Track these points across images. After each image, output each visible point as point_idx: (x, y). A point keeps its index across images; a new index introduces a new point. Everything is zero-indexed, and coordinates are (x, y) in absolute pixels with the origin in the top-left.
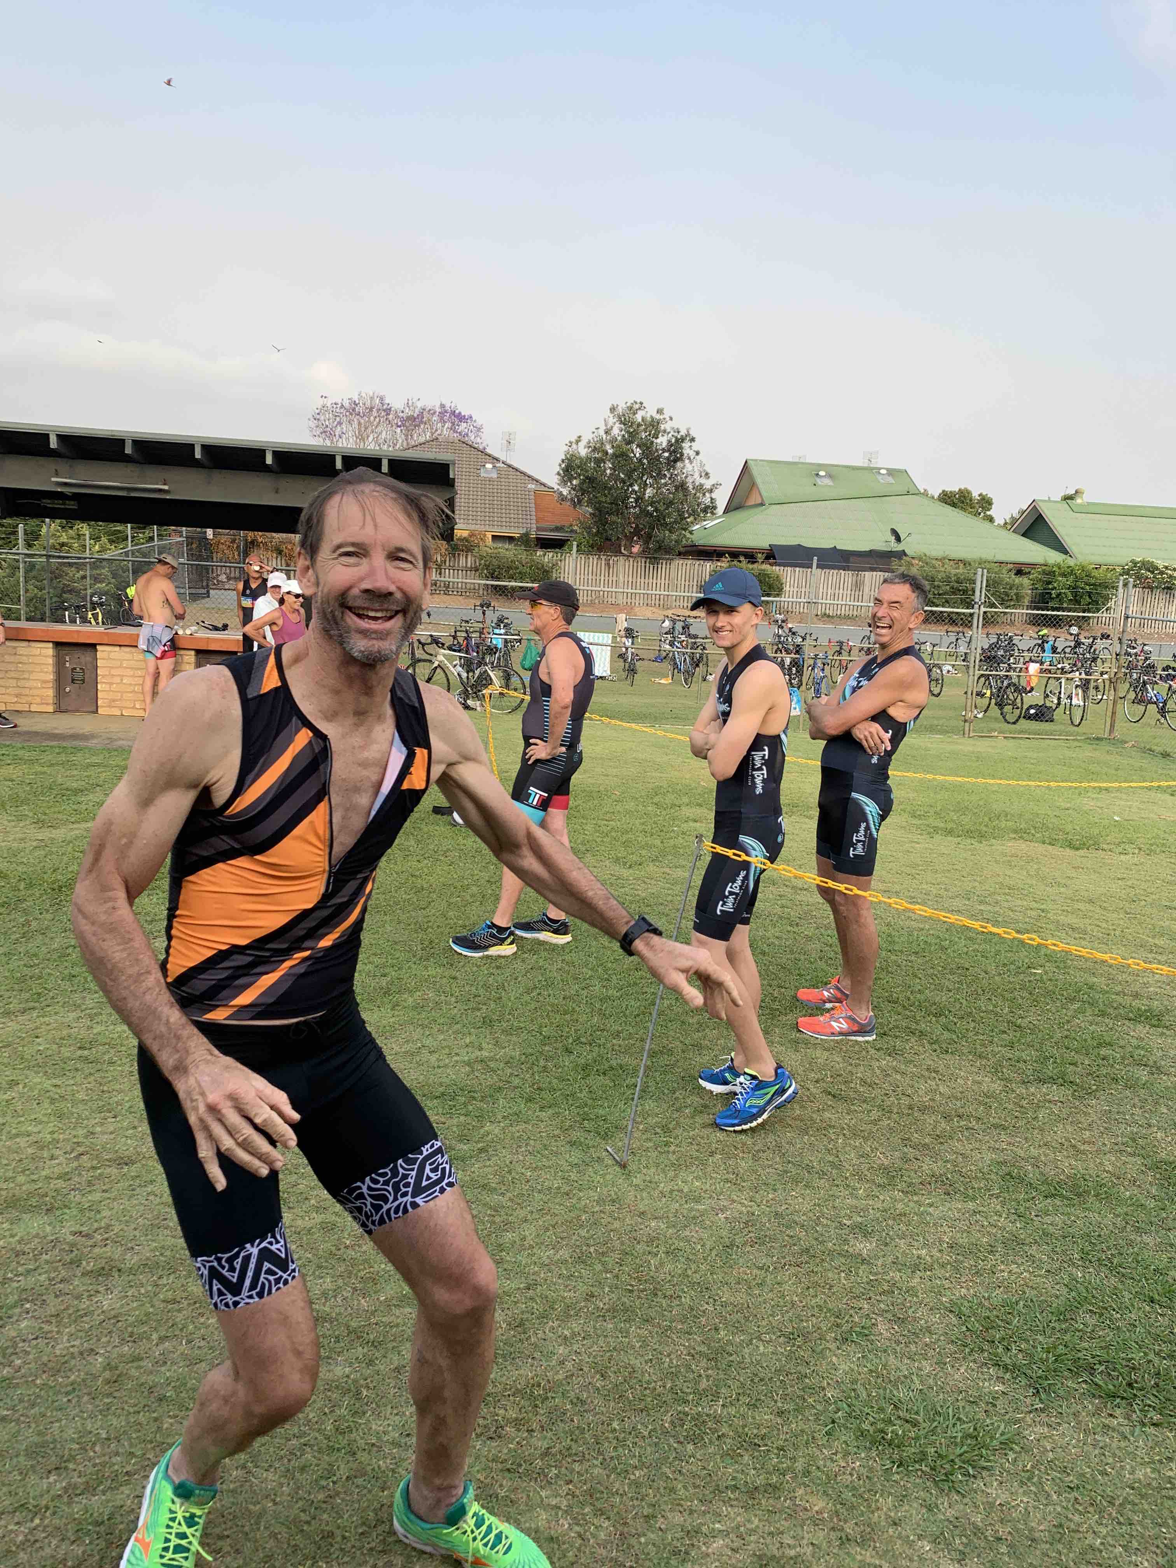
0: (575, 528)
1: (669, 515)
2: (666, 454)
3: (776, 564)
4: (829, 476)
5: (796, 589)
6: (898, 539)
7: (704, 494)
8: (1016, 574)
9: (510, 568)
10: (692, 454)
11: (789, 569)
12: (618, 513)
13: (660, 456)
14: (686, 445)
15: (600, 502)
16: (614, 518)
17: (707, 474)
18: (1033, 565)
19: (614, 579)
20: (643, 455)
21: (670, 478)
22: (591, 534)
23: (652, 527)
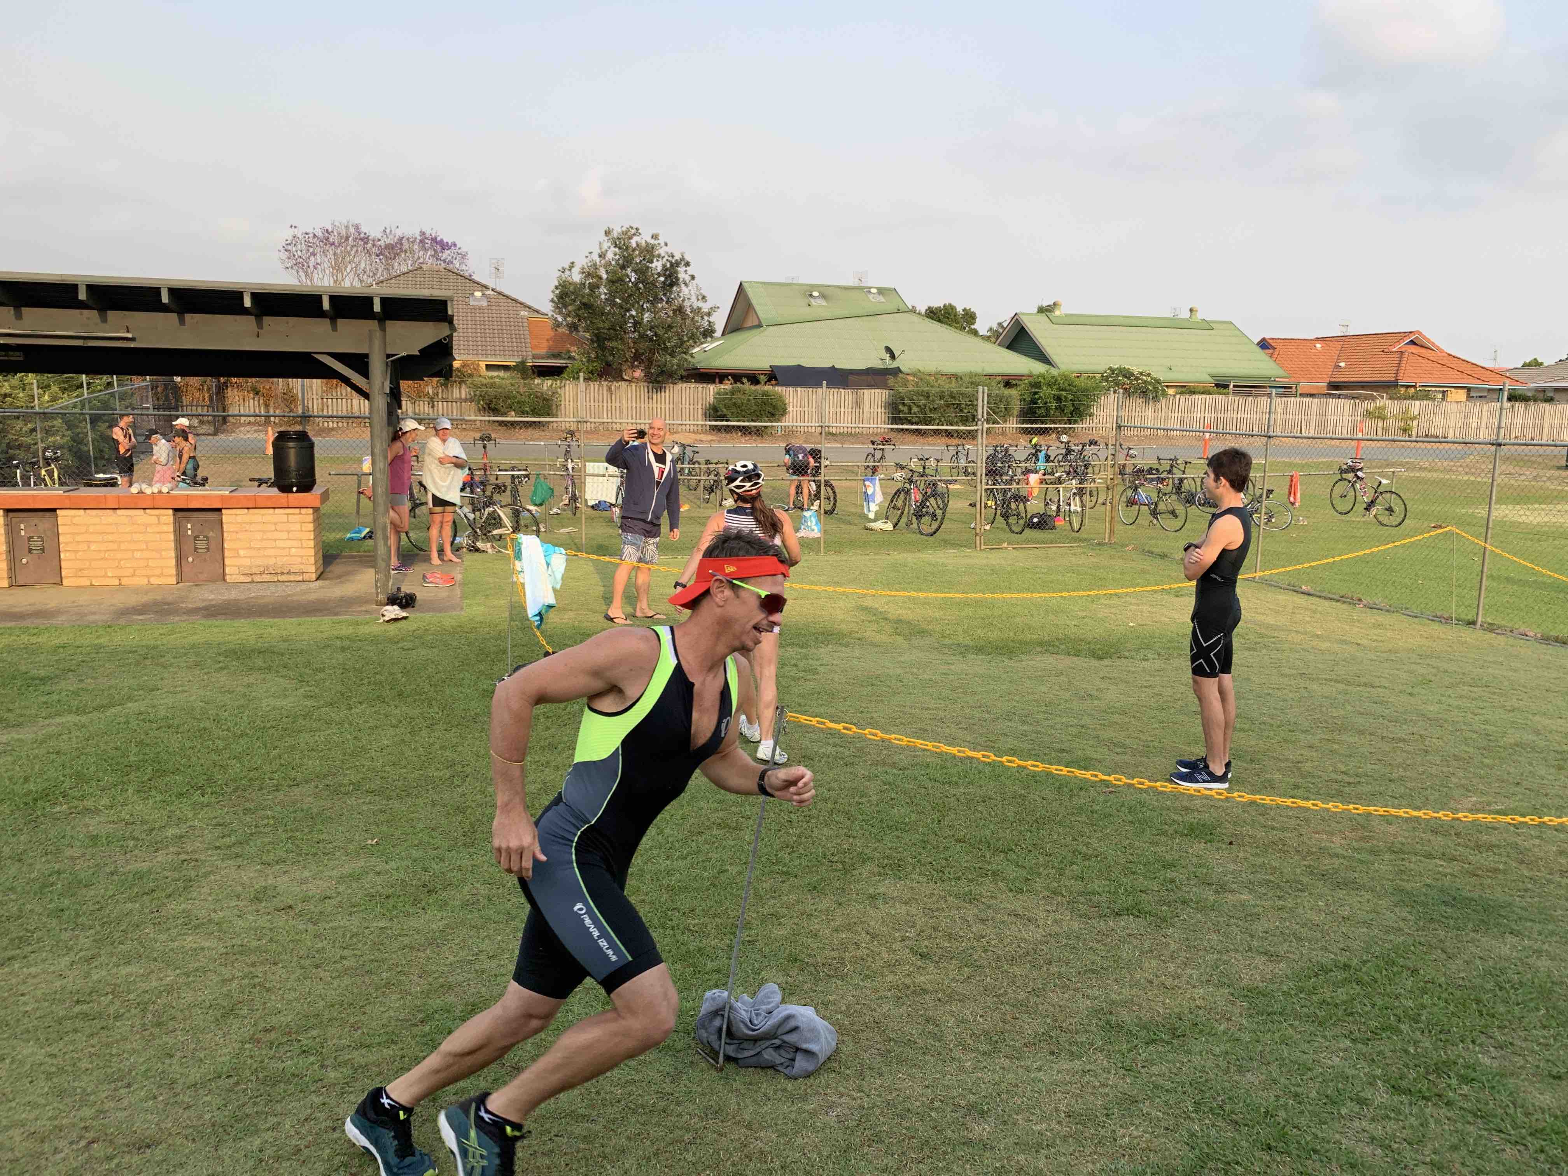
0: (574, 354)
1: (669, 339)
2: (662, 279)
3: (777, 384)
4: (823, 296)
5: (799, 409)
6: (893, 357)
7: (703, 318)
8: (1005, 386)
9: (507, 397)
10: (687, 278)
11: (791, 389)
12: (616, 338)
13: (655, 280)
14: (681, 269)
15: (598, 329)
16: (613, 344)
17: (704, 297)
18: (1020, 377)
19: (618, 405)
20: (638, 281)
21: (667, 302)
22: (589, 360)
23: (652, 351)
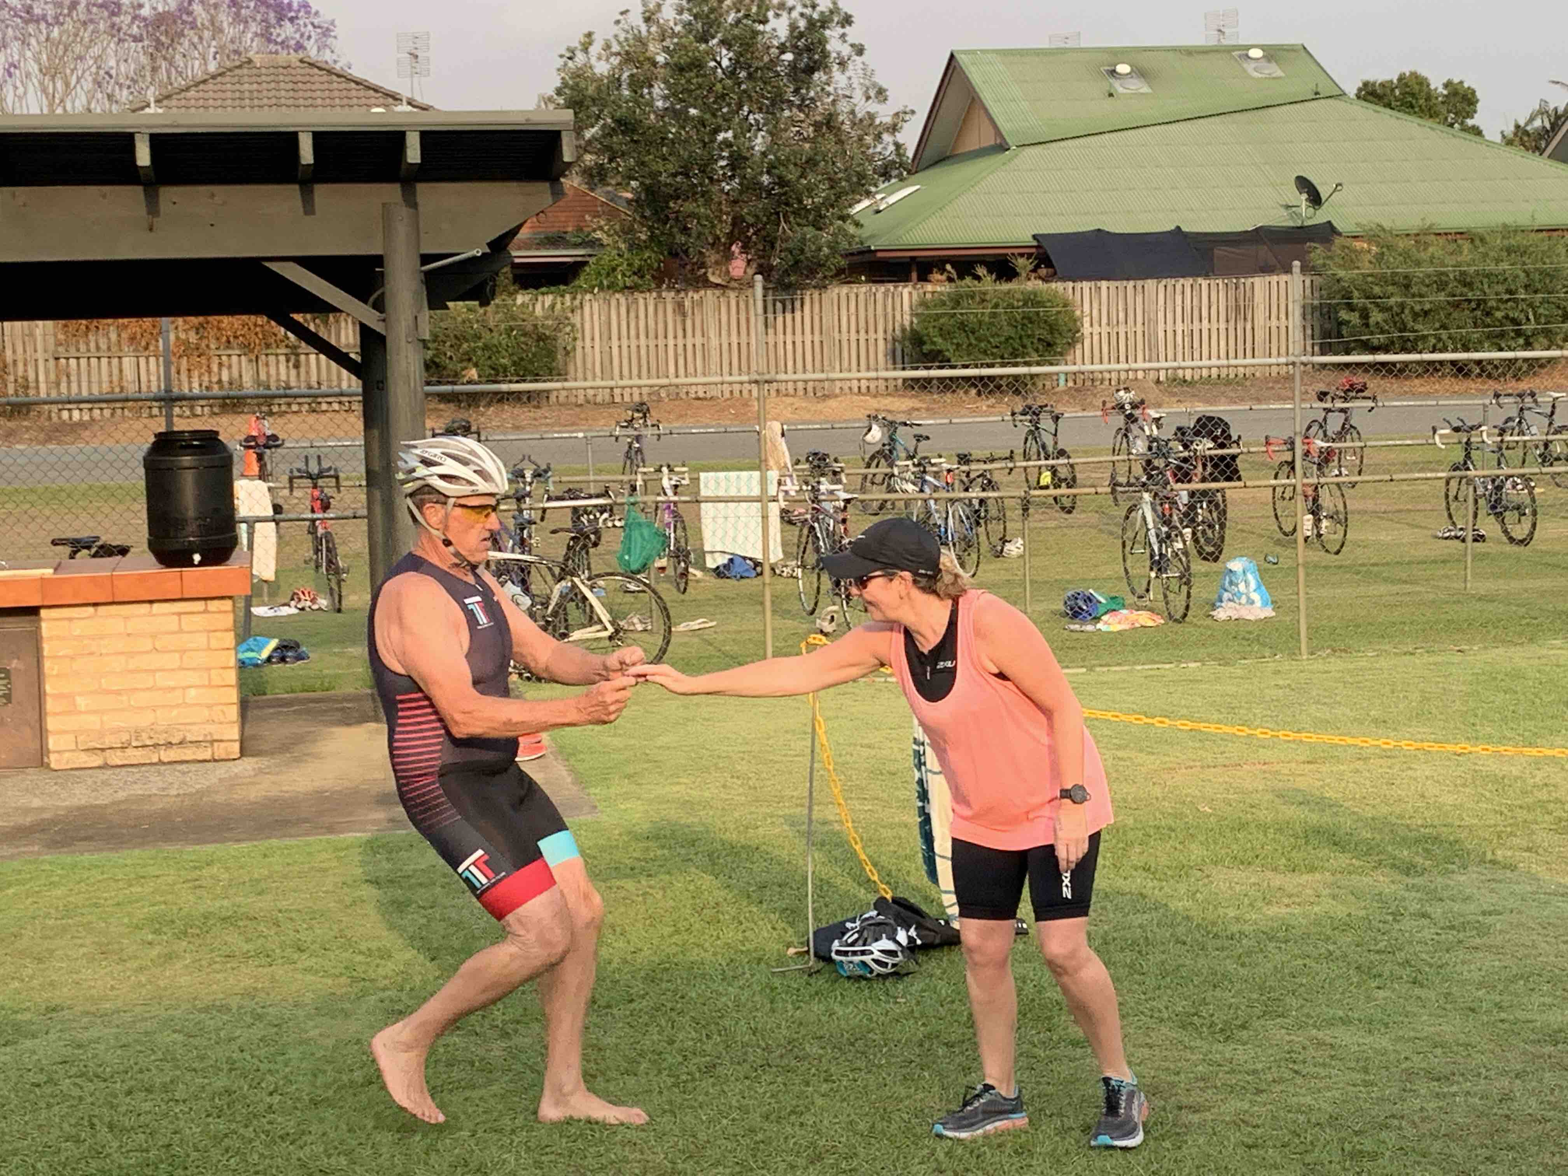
0: (599, 234)
1: (810, 189)
2: (789, 57)
3: (1054, 276)
4: (1140, 72)
5: (1105, 330)
6: (1315, 199)
7: (878, 137)
9: (460, 338)
10: (846, 50)
11: (1086, 285)
12: (691, 193)
13: (775, 62)
14: (832, 34)
15: (652, 176)
16: (689, 207)
17: (881, 92)
19: (699, 341)
20: (736, 63)
21: (800, 108)
22: (635, 246)
23: (774, 217)
